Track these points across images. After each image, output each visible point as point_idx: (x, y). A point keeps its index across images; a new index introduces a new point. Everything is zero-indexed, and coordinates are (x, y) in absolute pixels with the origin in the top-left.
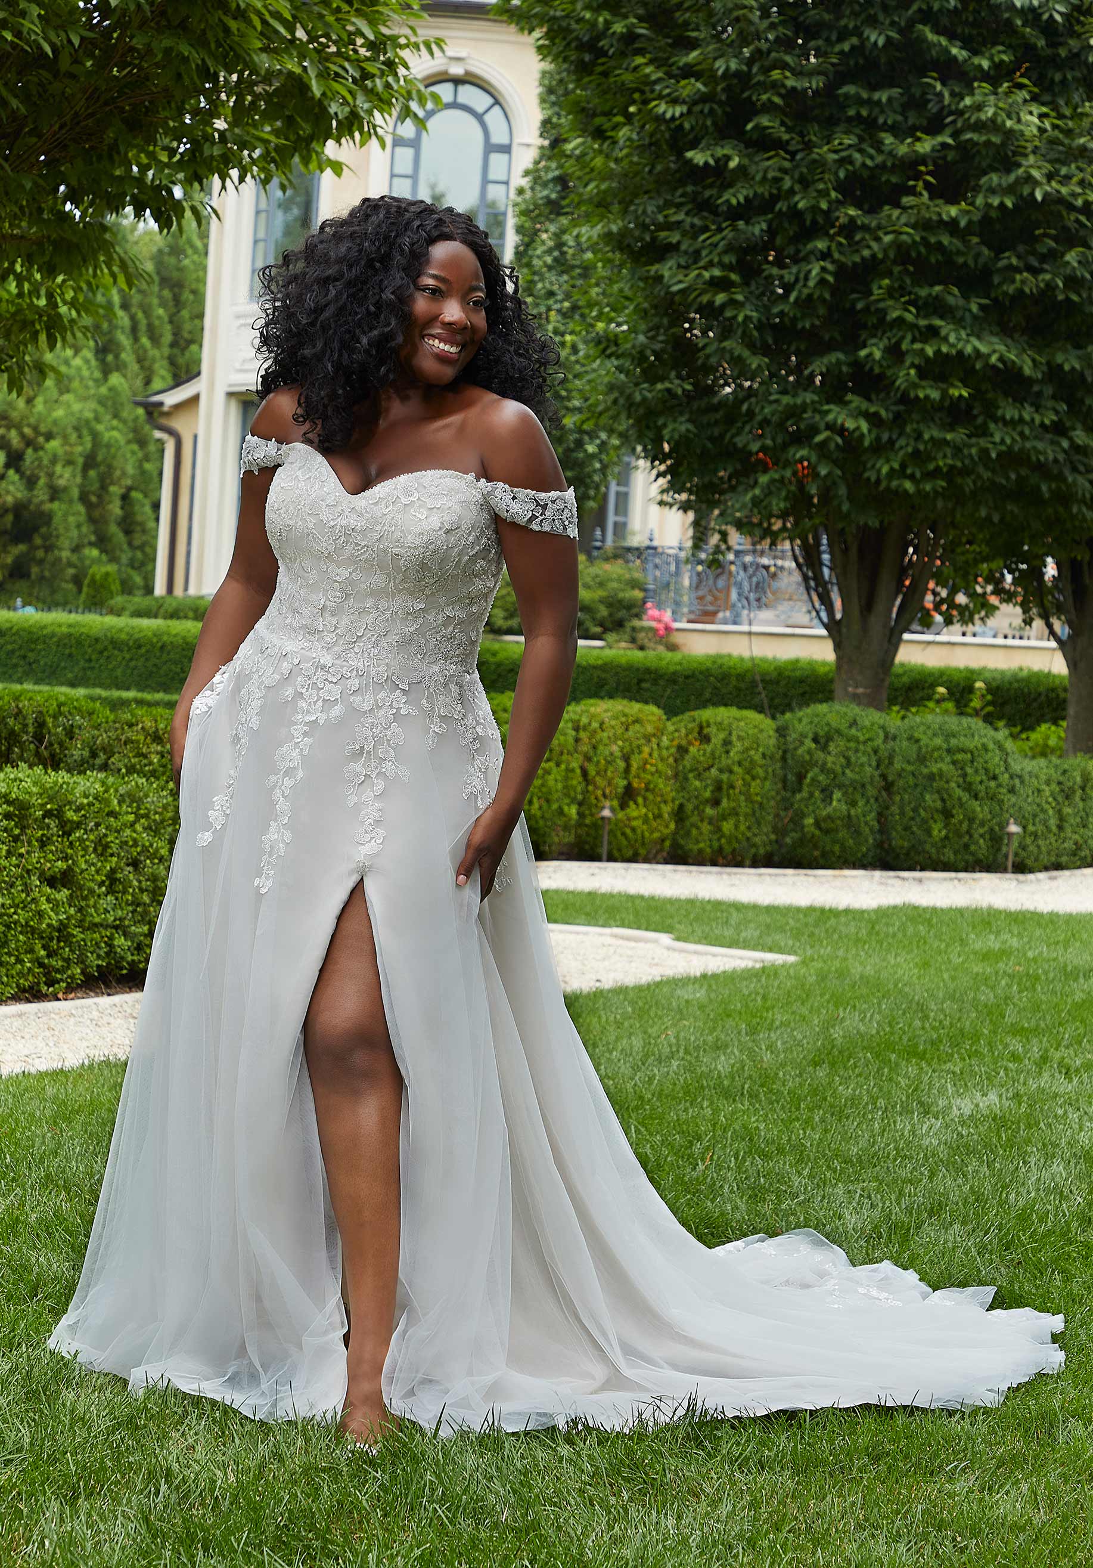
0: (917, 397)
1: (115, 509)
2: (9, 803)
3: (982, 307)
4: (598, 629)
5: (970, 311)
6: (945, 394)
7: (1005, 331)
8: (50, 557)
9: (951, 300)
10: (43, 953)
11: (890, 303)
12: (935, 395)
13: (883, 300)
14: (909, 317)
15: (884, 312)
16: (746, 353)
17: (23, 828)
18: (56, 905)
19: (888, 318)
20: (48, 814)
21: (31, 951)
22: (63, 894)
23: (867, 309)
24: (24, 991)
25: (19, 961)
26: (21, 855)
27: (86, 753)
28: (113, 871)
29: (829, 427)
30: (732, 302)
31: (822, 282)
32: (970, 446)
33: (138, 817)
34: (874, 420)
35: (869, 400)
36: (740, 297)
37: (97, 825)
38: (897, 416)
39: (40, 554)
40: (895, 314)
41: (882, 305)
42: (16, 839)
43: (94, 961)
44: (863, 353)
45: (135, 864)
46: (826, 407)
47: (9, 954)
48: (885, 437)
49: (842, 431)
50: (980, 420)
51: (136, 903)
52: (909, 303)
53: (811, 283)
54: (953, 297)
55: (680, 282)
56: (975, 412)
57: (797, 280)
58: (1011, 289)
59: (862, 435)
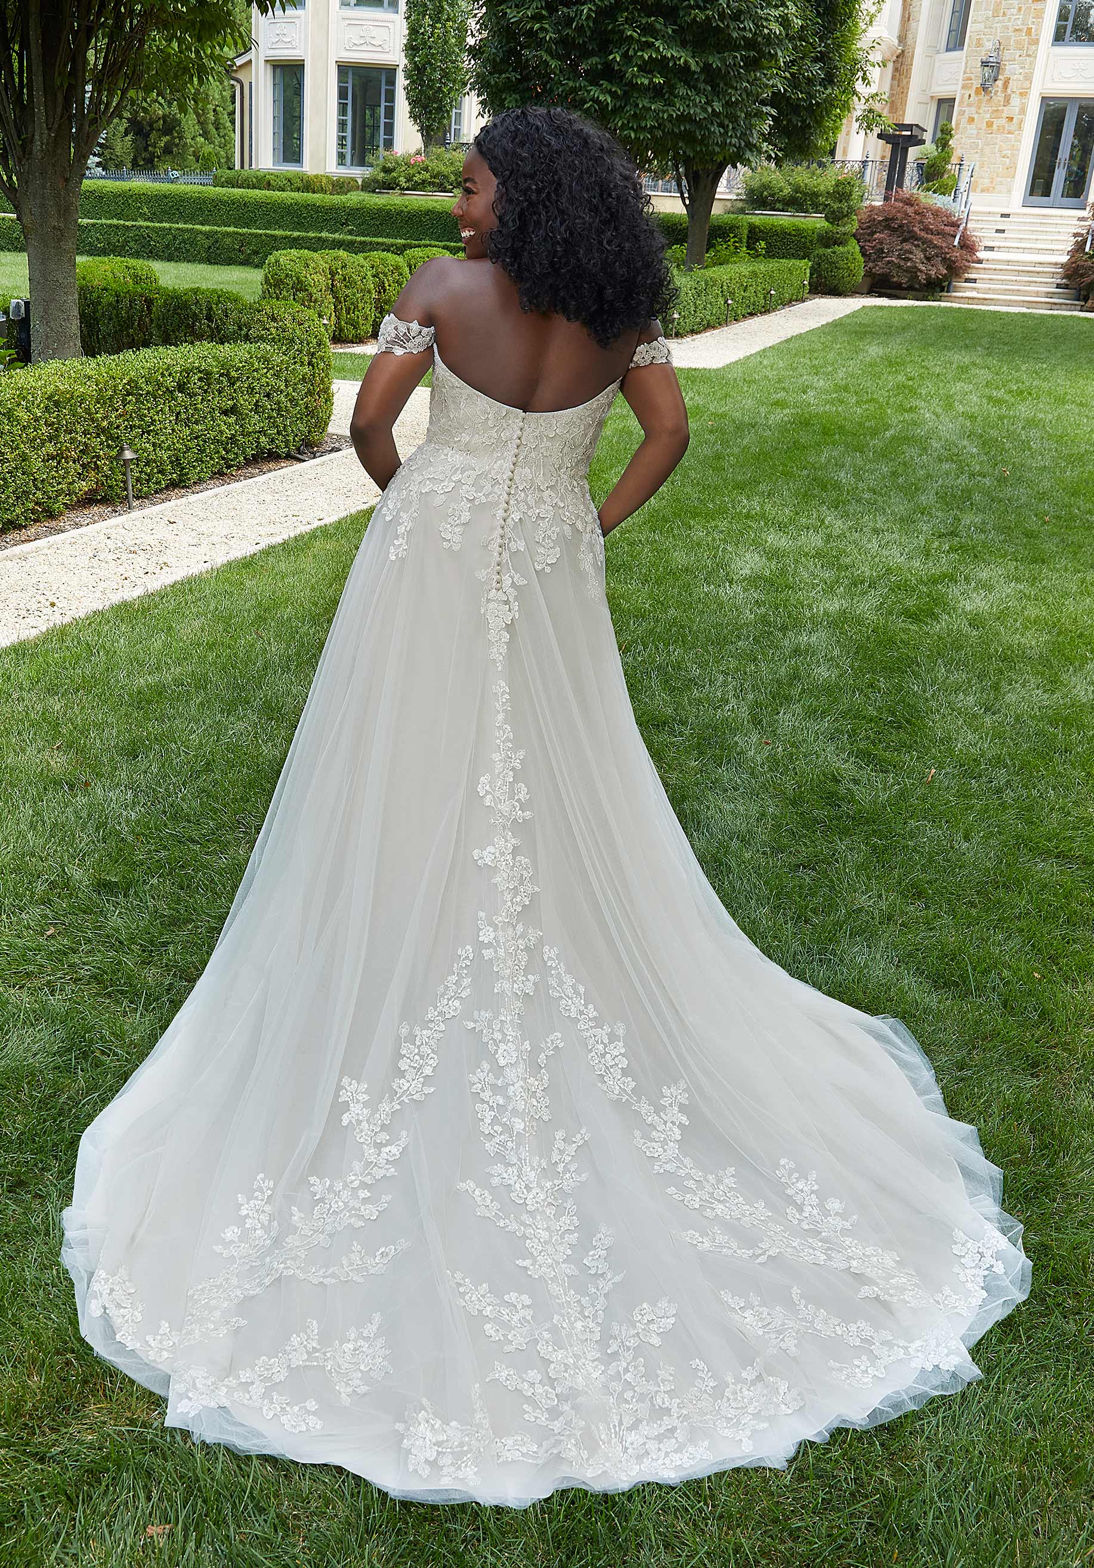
0: (637, 83)
1: (211, 116)
2: (200, 372)
3: (673, 31)
4: (451, 187)
5: (668, 33)
6: (651, 81)
7: (683, 44)
8: (182, 143)
9: (658, 26)
10: (224, 453)
11: (627, 26)
12: (646, 82)
13: (623, 24)
14: (635, 35)
15: (623, 31)
16: (549, 59)
17: (209, 385)
18: (229, 426)
19: (624, 35)
20: (222, 375)
21: (218, 452)
22: (232, 420)
23: (612, 31)
24: (215, 474)
25: (212, 459)
26: (209, 400)
27: (236, 328)
28: (257, 401)
29: (592, 100)
30: (542, 29)
31: (589, 17)
32: (664, 112)
33: (269, 369)
34: (613, 95)
35: (611, 83)
36: (547, 26)
37: (248, 378)
38: (625, 93)
39: (177, 141)
40: (629, 33)
41: (621, 27)
42: (206, 391)
43: (250, 452)
44: (611, 57)
45: (268, 395)
46: (589, 88)
47: (206, 456)
48: (618, 105)
49: (596, 101)
50: (666, 96)
51: (270, 417)
52: (636, 27)
53: (584, 17)
54: (659, 23)
55: (515, 16)
56: (664, 91)
57: (576, 15)
58: (688, 19)
59: (608, 103)
